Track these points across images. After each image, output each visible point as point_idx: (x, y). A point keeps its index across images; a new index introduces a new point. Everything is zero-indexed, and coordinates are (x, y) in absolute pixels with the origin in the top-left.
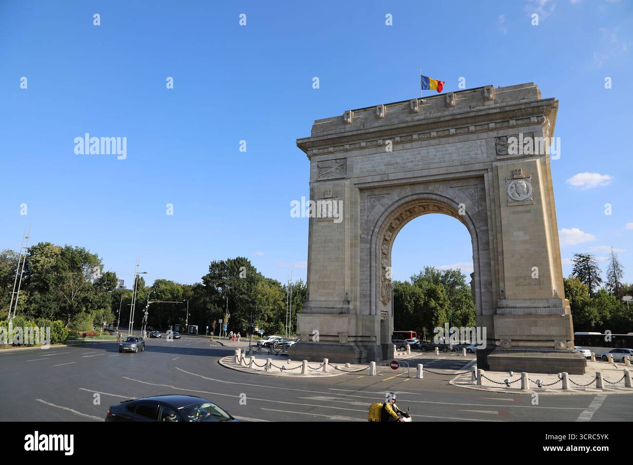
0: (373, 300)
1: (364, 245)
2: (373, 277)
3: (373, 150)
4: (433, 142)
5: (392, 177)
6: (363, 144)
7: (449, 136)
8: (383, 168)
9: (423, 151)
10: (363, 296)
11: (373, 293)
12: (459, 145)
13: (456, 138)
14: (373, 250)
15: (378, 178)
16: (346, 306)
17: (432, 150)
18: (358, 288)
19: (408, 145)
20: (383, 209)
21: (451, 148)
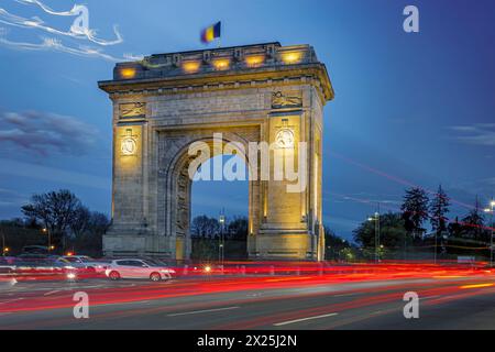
0: (168, 223)
1: (160, 180)
2: (169, 206)
3: (169, 97)
4: (220, 93)
5: (184, 122)
6: (160, 91)
7: (233, 89)
8: (178, 113)
9: (212, 101)
10: (159, 221)
11: (168, 218)
12: (242, 97)
13: (240, 91)
14: (169, 184)
15: (173, 122)
16: (143, 228)
17: (219, 100)
18: (156, 215)
19: (200, 95)
20: (177, 150)
21: (235, 99)
